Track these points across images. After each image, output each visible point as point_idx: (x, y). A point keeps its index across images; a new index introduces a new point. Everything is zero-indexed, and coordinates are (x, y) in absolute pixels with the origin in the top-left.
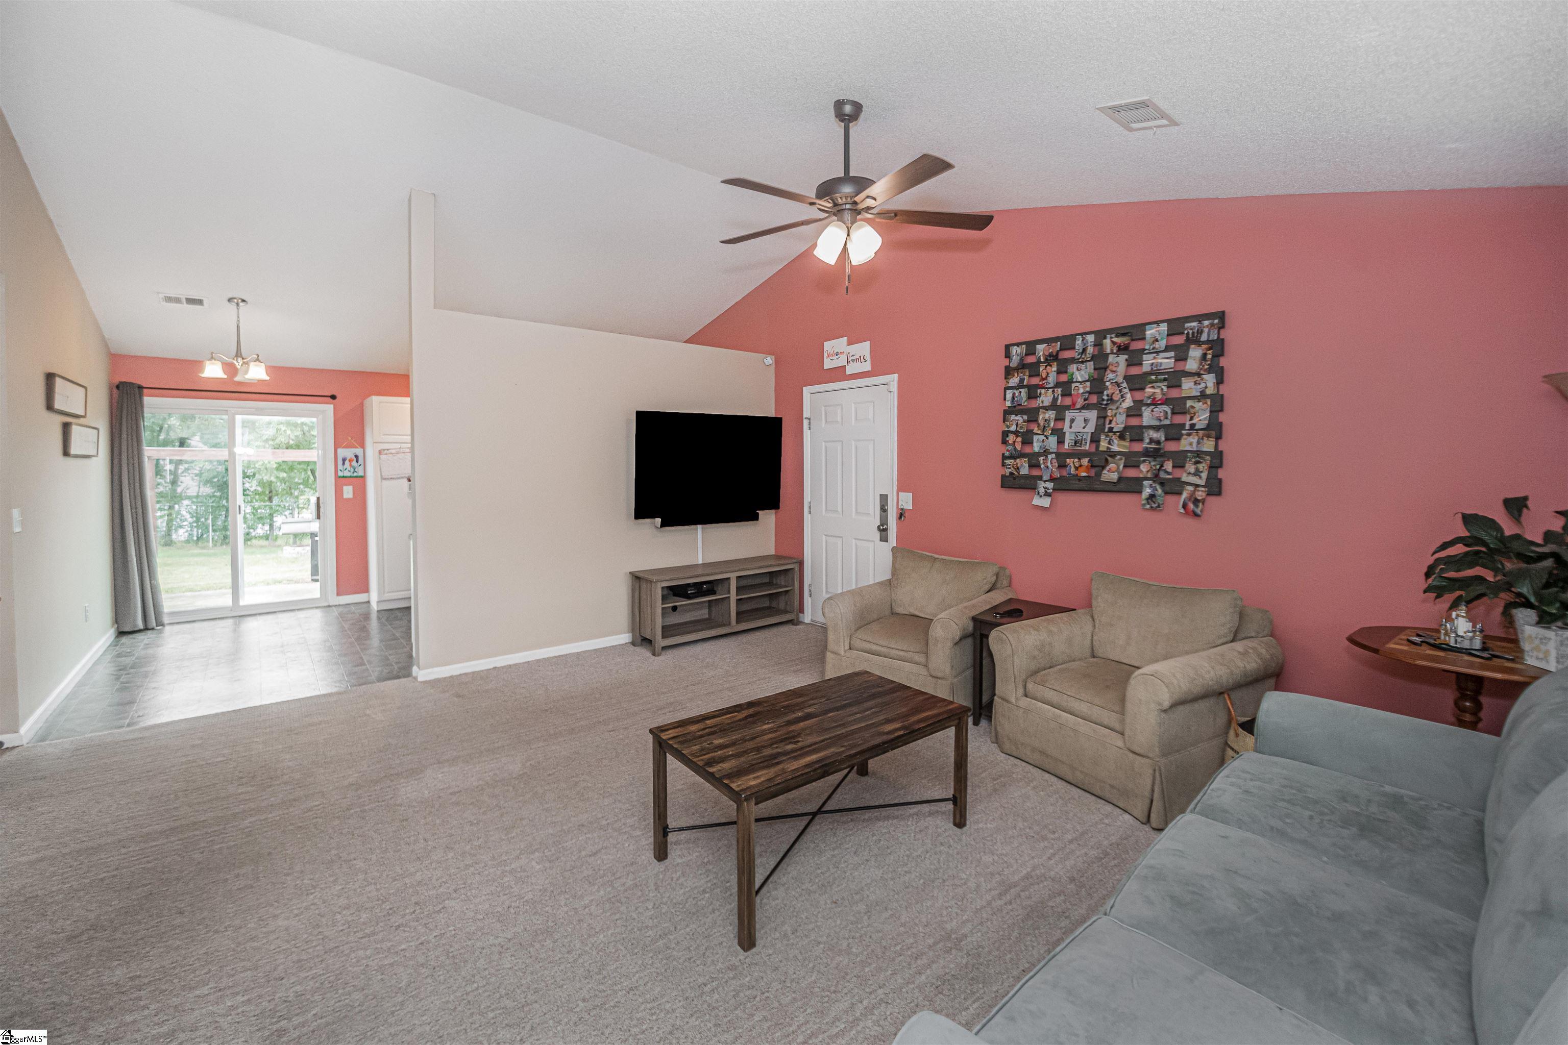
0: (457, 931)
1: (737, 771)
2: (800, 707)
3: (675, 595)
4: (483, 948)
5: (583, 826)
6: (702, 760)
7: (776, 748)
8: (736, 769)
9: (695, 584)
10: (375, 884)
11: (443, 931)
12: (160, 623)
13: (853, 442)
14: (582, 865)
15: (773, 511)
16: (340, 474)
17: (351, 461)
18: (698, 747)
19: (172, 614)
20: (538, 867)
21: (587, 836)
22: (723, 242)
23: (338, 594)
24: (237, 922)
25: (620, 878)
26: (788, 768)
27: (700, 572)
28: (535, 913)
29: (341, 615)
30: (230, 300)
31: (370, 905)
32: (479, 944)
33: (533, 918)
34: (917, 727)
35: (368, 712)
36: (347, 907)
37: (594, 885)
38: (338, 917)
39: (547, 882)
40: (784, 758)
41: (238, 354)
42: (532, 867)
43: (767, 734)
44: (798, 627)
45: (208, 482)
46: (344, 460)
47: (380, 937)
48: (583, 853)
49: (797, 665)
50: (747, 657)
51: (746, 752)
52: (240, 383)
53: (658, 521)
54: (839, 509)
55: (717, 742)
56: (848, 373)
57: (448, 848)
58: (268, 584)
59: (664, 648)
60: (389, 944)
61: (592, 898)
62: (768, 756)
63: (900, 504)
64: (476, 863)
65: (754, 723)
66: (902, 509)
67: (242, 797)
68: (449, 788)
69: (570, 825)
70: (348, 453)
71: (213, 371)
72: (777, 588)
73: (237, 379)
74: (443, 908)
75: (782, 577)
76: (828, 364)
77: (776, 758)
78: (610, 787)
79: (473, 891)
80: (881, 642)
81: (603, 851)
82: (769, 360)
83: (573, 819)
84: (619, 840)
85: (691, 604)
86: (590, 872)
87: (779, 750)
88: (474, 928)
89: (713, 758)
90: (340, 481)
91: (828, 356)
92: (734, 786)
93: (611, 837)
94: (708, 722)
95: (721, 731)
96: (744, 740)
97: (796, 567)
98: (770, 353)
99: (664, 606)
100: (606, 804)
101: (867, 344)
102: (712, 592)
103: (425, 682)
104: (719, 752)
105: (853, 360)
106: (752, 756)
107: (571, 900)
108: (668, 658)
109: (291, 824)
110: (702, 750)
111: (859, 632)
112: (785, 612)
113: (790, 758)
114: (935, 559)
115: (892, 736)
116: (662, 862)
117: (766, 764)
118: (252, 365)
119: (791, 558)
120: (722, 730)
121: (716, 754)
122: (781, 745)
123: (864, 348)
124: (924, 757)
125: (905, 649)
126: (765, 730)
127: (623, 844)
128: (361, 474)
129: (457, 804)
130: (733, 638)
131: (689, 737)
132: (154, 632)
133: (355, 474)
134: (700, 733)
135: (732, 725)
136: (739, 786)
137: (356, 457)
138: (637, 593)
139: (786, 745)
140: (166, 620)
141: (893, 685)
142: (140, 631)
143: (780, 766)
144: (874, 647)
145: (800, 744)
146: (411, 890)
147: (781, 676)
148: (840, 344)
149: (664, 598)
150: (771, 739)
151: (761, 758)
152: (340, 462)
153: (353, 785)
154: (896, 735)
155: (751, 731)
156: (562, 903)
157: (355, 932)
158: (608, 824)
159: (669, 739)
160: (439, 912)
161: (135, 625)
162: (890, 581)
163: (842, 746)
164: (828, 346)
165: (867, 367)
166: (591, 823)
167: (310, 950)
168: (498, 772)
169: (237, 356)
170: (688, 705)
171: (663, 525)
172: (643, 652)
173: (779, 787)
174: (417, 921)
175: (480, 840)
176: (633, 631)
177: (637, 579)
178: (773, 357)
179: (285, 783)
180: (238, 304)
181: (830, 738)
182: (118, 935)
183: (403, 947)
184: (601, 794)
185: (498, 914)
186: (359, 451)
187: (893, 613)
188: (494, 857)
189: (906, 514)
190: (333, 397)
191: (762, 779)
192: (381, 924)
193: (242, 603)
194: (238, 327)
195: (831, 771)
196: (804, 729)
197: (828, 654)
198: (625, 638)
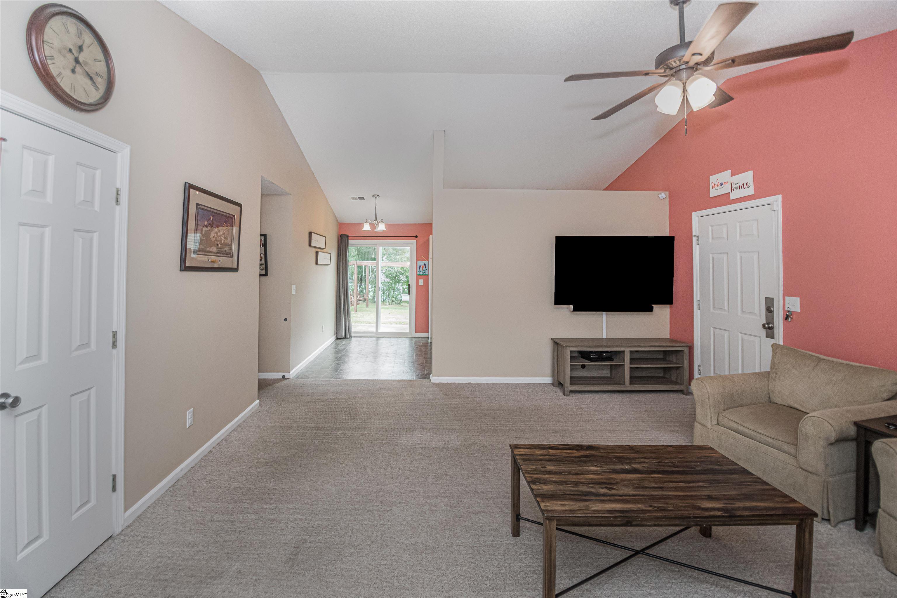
0: (391, 526)
1: (551, 495)
2: (631, 461)
3: (582, 357)
4: (398, 543)
5: (477, 492)
6: (531, 477)
7: (592, 487)
8: (550, 493)
9: (596, 352)
10: (370, 483)
11: (385, 523)
12: (350, 336)
13: (738, 254)
14: (467, 517)
15: (668, 306)
16: (418, 273)
17: (423, 267)
18: (534, 467)
19: (354, 332)
20: (444, 507)
21: (477, 500)
22: (594, 119)
23: (416, 332)
24: (315, 479)
25: (484, 536)
26: (592, 507)
27: (604, 344)
28: (431, 535)
29: (416, 342)
30: (373, 196)
31: (363, 493)
32: (397, 539)
33: (428, 537)
34: (739, 513)
35: (405, 393)
36: (353, 490)
37: (468, 533)
38: (349, 494)
39: (444, 519)
40: (593, 498)
41: (376, 220)
42: (441, 506)
43: (591, 474)
44: (688, 396)
45: (388, 276)
46: (420, 267)
47: (359, 512)
48: (470, 510)
49: (675, 426)
50: (633, 411)
51: (566, 483)
52: (376, 232)
53: (571, 307)
54: (726, 308)
55: (550, 468)
56: (731, 198)
57: (407, 477)
58: (397, 324)
59: (571, 392)
60: (361, 518)
61: (464, 541)
62: (582, 492)
63: (786, 307)
64: (416, 492)
65: (585, 462)
66: (789, 311)
67: (342, 420)
68: (422, 444)
69: (471, 489)
70: (421, 263)
71: (367, 227)
72: (668, 364)
73: (376, 230)
74: (391, 510)
75: (674, 356)
76: (713, 193)
77: (586, 495)
78: (503, 474)
79: (408, 507)
80: (748, 425)
81: (482, 514)
82: (663, 195)
83: (473, 486)
84: (494, 511)
85: (596, 365)
86: (470, 524)
87: (593, 490)
88: (399, 528)
89: (539, 479)
90: (418, 277)
91: (714, 186)
92: (542, 505)
93: (490, 506)
94: (551, 451)
95: (556, 460)
96: (569, 473)
97: (686, 350)
98: (664, 190)
99: (572, 363)
100: (496, 484)
101: (750, 173)
102: (610, 359)
103: (434, 384)
104: (546, 476)
105: (736, 188)
106: (569, 488)
107: (452, 536)
108: (574, 398)
109: (353, 440)
110: (535, 470)
111: (727, 412)
112: (676, 383)
113: (598, 500)
114: (820, 360)
115: (707, 514)
116: (515, 538)
117: (576, 497)
118: (380, 224)
119: (683, 343)
120: (558, 460)
121: (544, 476)
122: (597, 486)
123: (748, 177)
124: (780, 542)
125: (773, 436)
126: (591, 470)
127: (495, 515)
128: (427, 274)
129: (421, 454)
130: (628, 395)
131: (532, 458)
132: (348, 339)
133: (424, 274)
134: (541, 457)
135: (567, 459)
136: (546, 506)
137: (425, 265)
138: (556, 353)
139: (601, 488)
140: (353, 335)
141: (733, 467)
142: (343, 338)
143: (587, 503)
144: (741, 428)
145: (613, 492)
146: (382, 493)
147: (658, 432)
148: (725, 176)
149: (572, 358)
150: (591, 479)
151: (575, 491)
152: (418, 268)
153: (383, 428)
154: (712, 513)
155: (580, 468)
156: (447, 536)
157: (352, 505)
158: (492, 497)
159: (517, 455)
160: (388, 511)
161: (342, 336)
162: (768, 373)
163: (651, 506)
164: (713, 179)
165: (751, 191)
166: (482, 492)
167: (332, 506)
168: (447, 443)
169: (375, 221)
170: (575, 435)
171: (575, 310)
172: (558, 391)
173: (577, 519)
174: (377, 512)
175: (423, 479)
176: (553, 376)
177: (556, 344)
178: (667, 193)
179: (360, 419)
180: (376, 197)
181: (643, 495)
182: (279, 468)
183: (366, 523)
184: (495, 477)
185: (413, 526)
186: (426, 262)
187: (771, 402)
188: (425, 492)
189: (794, 316)
190: (416, 237)
191: (566, 508)
192: (363, 506)
193: (379, 331)
194: (376, 207)
195: (634, 523)
196: (623, 480)
197: (696, 424)
198: (548, 380)
